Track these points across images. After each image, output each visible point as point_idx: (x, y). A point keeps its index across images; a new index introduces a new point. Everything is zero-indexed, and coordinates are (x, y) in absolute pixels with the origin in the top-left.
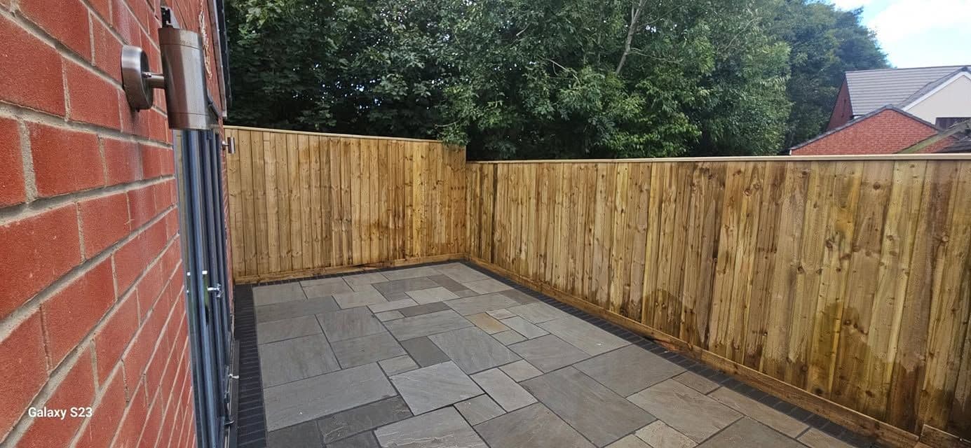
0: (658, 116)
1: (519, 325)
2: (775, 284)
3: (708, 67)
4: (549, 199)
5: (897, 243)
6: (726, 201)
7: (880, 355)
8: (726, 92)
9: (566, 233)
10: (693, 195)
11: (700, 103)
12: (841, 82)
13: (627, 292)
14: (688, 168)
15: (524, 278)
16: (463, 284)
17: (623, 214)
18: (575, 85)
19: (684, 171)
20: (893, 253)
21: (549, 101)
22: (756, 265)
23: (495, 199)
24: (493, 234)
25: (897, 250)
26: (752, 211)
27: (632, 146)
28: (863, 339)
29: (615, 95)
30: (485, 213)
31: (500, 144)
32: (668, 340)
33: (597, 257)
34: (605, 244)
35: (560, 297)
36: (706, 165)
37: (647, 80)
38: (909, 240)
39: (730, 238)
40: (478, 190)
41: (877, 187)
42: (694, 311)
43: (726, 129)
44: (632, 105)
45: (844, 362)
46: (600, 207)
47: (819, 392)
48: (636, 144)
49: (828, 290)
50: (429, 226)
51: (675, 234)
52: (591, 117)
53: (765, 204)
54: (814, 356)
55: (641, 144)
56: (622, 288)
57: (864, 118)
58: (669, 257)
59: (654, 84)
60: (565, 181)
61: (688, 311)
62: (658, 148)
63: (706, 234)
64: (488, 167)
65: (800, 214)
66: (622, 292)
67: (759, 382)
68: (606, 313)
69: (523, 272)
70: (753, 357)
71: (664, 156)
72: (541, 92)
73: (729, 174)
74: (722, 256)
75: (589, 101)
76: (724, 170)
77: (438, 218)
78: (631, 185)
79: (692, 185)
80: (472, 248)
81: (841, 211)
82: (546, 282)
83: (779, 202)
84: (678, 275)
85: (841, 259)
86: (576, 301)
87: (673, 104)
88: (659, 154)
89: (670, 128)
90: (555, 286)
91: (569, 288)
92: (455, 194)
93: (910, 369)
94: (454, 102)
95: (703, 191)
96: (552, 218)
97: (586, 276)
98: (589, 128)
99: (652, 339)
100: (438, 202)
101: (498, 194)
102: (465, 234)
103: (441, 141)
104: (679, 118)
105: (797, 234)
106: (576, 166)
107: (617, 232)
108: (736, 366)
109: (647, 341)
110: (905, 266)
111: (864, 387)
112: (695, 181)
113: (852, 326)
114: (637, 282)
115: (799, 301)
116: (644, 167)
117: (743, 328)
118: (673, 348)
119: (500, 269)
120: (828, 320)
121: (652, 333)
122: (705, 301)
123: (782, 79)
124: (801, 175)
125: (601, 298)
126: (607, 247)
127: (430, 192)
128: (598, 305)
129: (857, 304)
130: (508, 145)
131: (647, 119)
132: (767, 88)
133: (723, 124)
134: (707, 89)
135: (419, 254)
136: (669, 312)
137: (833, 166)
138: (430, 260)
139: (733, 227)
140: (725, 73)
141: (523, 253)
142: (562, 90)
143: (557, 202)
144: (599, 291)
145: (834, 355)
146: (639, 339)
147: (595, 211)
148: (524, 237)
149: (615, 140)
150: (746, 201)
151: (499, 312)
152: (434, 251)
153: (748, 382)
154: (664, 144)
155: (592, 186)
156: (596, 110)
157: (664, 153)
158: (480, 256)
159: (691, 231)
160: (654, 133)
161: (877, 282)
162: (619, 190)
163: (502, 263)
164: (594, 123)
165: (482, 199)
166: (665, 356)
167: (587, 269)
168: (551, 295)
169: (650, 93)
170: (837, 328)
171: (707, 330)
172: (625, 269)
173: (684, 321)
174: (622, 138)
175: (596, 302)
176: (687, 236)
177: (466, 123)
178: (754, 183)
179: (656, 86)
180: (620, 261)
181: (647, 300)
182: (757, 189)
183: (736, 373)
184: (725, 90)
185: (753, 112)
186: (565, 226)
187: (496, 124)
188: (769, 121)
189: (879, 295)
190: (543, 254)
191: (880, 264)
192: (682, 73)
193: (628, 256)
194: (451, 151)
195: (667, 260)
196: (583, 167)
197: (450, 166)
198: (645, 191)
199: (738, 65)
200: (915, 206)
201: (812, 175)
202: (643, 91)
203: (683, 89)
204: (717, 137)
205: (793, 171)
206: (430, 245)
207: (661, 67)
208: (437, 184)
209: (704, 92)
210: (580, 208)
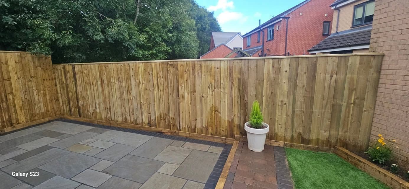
0: (155, 43)
1: (99, 144)
2: (197, 104)
3: (170, 25)
4: (108, 81)
5: (224, 85)
6: (180, 76)
7: (224, 118)
8: (178, 36)
9: (118, 96)
10: (168, 74)
11: (169, 39)
12: (211, 35)
13: (149, 117)
14: (165, 64)
15: (100, 121)
16: (61, 132)
17: (143, 85)
18: (114, 27)
19: (164, 65)
20: (223, 88)
21: (101, 33)
22: (191, 97)
23: (76, 84)
24: (78, 102)
25: (224, 87)
26: (187, 79)
27: (146, 56)
28: (220, 115)
29: (134, 33)
30: (70, 91)
31: (75, 54)
32: (167, 131)
33: (135, 104)
34: (137, 98)
35: (120, 125)
36: (172, 63)
37: (148, 28)
38: (226, 84)
39: (182, 89)
40: (64, 79)
41: (218, 68)
42: (175, 118)
43: (180, 49)
44: (142, 38)
45: (216, 124)
46: (133, 82)
47: (212, 134)
48: (147, 55)
49: (210, 102)
50: (30, 104)
51: (164, 90)
52: (124, 42)
53: (191, 76)
54: (209, 124)
55: (150, 55)
56: (147, 115)
57: (218, 47)
58: (163, 99)
59: (151, 30)
60: (115, 72)
61: (173, 118)
62: (156, 56)
63: (175, 89)
64: (69, 67)
65: (201, 78)
66: (147, 117)
67: (197, 137)
68: (142, 127)
69: (99, 118)
70: (194, 129)
71: (159, 60)
72: (96, 28)
73: (179, 66)
74: (181, 96)
75: (122, 34)
76: (177, 65)
77: (36, 98)
78: (145, 72)
79: (168, 71)
80: (65, 111)
81: (211, 77)
82: (112, 120)
83: (195, 75)
84: (167, 107)
85: (212, 92)
86: (128, 125)
87: (160, 39)
88: (157, 59)
89: (160, 48)
90: (117, 121)
91: (124, 121)
92: (47, 83)
93: (230, 121)
94: (37, 29)
95: (172, 73)
96: (111, 91)
97: (131, 114)
98: (124, 47)
99: (161, 133)
100: (34, 88)
101: (78, 81)
102: (59, 104)
103: (31, 52)
104: (163, 44)
105: (201, 85)
106: (119, 65)
107: (142, 92)
108: (190, 134)
109: (160, 134)
110: (226, 91)
111: (222, 129)
112: (168, 69)
113: (217, 112)
114: (153, 112)
115: (204, 107)
116: (149, 64)
117: (190, 120)
118: (169, 134)
119: (85, 119)
120: (211, 111)
121: (161, 130)
122: (177, 114)
123: (195, 33)
124: (199, 65)
125: (139, 122)
126: (139, 99)
127: (27, 83)
128: (138, 125)
129: (217, 105)
130: (80, 55)
131: (150, 44)
132: (190, 35)
133: (179, 48)
134: (171, 34)
135: (24, 121)
136: (166, 120)
137: (207, 62)
138: (34, 123)
139: (183, 85)
140: (176, 28)
141: (98, 109)
142: (107, 29)
143: (112, 82)
144: (138, 118)
145: (214, 122)
146: (157, 134)
147: (131, 84)
148: (97, 101)
149: (138, 53)
150: (185, 75)
151: (87, 141)
152: (36, 118)
153: (193, 138)
154: (158, 55)
155: (128, 73)
156: (126, 39)
157: (159, 58)
158: (71, 115)
159: (169, 88)
160: (154, 50)
161: (221, 97)
162: (140, 74)
163: (86, 116)
164: (126, 45)
165: (68, 84)
166: (166, 138)
167: (131, 110)
168: (116, 126)
169: (150, 34)
170: (214, 114)
171: (180, 124)
172: (147, 107)
173: (171, 122)
174: (140, 52)
175: (137, 124)
176: (168, 90)
177: (48, 42)
178: (187, 69)
179: (152, 31)
180: (145, 104)
181: (158, 117)
182: (188, 71)
183: (190, 136)
184: (177, 35)
185: (188, 44)
186: (118, 93)
187: (70, 43)
188: (193, 47)
189: (222, 101)
190: (108, 107)
191: (221, 91)
192: (161, 27)
193: (148, 102)
194: (39, 59)
195: (163, 101)
196: (122, 65)
197: (41, 67)
198: (151, 74)
199: (181, 26)
200: (226, 74)
201: (202, 66)
202: (147, 32)
203: (162, 33)
204: (178, 52)
205: (197, 65)
206: (33, 115)
207: (153, 23)
208: (31, 78)
209: (170, 35)
210: (124, 84)
